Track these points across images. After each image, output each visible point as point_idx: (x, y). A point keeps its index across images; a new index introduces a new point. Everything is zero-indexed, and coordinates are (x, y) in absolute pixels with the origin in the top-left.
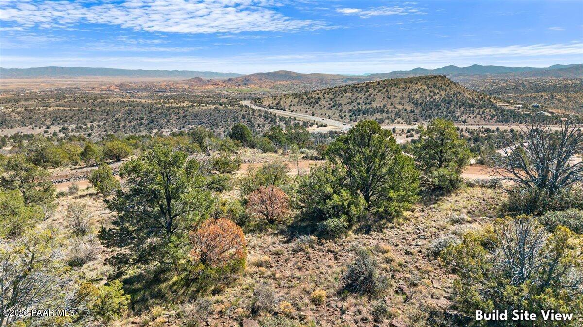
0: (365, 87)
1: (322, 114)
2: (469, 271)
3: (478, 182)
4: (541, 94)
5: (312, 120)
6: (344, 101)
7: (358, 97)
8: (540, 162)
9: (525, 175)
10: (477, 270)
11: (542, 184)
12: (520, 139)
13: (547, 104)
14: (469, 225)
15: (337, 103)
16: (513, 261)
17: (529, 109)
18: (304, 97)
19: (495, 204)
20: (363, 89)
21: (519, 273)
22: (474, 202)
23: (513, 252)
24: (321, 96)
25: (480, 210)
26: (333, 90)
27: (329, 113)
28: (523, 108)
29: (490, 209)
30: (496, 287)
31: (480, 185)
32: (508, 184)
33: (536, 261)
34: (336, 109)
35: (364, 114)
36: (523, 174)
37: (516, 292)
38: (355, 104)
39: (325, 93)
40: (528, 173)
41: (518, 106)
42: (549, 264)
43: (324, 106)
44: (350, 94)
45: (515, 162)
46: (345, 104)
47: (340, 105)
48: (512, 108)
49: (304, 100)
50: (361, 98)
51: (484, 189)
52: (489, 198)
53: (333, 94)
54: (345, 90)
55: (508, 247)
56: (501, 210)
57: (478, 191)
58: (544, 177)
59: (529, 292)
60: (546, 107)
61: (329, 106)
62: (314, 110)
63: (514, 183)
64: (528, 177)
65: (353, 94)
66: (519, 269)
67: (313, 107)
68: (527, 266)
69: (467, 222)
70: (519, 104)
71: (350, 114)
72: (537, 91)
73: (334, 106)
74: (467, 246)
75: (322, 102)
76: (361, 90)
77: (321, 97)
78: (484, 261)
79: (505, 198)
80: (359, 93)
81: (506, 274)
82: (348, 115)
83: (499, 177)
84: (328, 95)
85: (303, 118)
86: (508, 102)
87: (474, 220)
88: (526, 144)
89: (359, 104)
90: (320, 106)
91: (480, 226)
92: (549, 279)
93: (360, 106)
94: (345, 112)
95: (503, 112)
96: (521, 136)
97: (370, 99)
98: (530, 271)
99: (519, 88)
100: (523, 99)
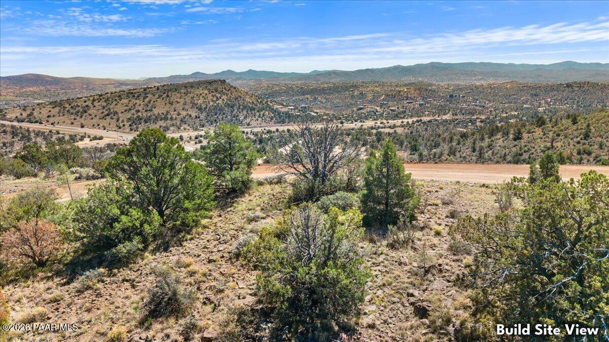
0: (143, 92)
1: (94, 125)
2: (268, 263)
3: (266, 180)
4: (306, 96)
5: (82, 133)
6: (119, 108)
7: (136, 103)
8: (312, 155)
9: (302, 168)
10: (275, 260)
11: (316, 175)
12: (296, 138)
13: (313, 105)
14: (263, 221)
15: (112, 111)
16: (301, 245)
17: (299, 110)
18: (67, 105)
19: (283, 198)
20: (140, 95)
21: (307, 255)
22: (266, 199)
23: (301, 236)
24: (89, 103)
25: (271, 206)
26: (104, 96)
27: (103, 123)
28: (294, 109)
29: (279, 203)
30: (292, 272)
31: (268, 183)
32: (291, 178)
33: (319, 241)
34: (112, 118)
35: (146, 122)
36: (301, 168)
37: (307, 272)
38: (133, 111)
39: (94, 100)
40: (304, 167)
41: (290, 108)
42: (328, 241)
43: (96, 116)
44: (127, 101)
45: (294, 158)
46: (122, 112)
47: (116, 113)
48: (285, 110)
49: (67, 109)
50: (140, 105)
51: (272, 186)
52: (277, 193)
53: (105, 101)
54: (120, 96)
55: (296, 234)
56: (288, 202)
57: (267, 188)
58: (316, 168)
59: (317, 269)
60: (311, 108)
61: (102, 115)
62: (82, 120)
63: (295, 177)
64: (305, 170)
65: (130, 101)
66: (307, 251)
67: (81, 117)
68: (312, 247)
69: (262, 218)
70: (291, 106)
71: (130, 123)
72: (304, 94)
73: (108, 115)
74: (264, 240)
75: (92, 111)
76: (138, 96)
77: (90, 105)
78: (279, 251)
79: (290, 191)
80: (136, 99)
81: (297, 259)
82: (127, 124)
83: (282, 173)
84: (99, 102)
85: (69, 131)
86: (282, 105)
87: (267, 216)
88: (300, 142)
89: (138, 111)
90: (90, 115)
91: (273, 220)
92: (329, 254)
93: (140, 114)
94: (123, 121)
95: (279, 114)
96: (296, 135)
97: (150, 105)
98: (315, 251)
99: (289, 91)
100: (294, 101)
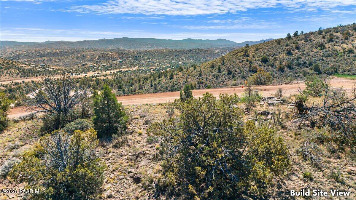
2: (32, 176)
3: (21, 118)
4: (44, 58)
8: (55, 98)
9: (49, 107)
10: (38, 173)
11: (59, 110)
12: (39, 86)
13: (49, 64)
14: (23, 148)
16: (57, 158)
17: (39, 67)
19: (36, 129)
21: (62, 164)
22: (22, 132)
23: (55, 153)
25: (27, 136)
28: (35, 67)
29: (34, 133)
30: (52, 178)
31: (23, 120)
32: (40, 115)
33: (69, 153)
36: (48, 107)
37: (63, 175)
40: (50, 106)
41: (32, 66)
42: (76, 152)
45: (40, 100)
48: (29, 67)
51: (26, 122)
52: (31, 127)
55: (52, 152)
56: (41, 131)
57: (23, 124)
58: (59, 106)
59: (70, 172)
60: (48, 65)
63: (44, 113)
64: (51, 108)
66: (61, 162)
68: (65, 158)
69: (21, 146)
70: (32, 65)
72: (41, 56)
74: (27, 161)
78: (40, 166)
79: (41, 124)
81: (55, 168)
83: (34, 112)
86: (25, 64)
87: (26, 143)
88: (43, 89)
91: (30, 145)
92: (78, 160)
95: (23, 70)
96: (39, 84)
98: (67, 160)
99: (30, 55)
100: (34, 62)
